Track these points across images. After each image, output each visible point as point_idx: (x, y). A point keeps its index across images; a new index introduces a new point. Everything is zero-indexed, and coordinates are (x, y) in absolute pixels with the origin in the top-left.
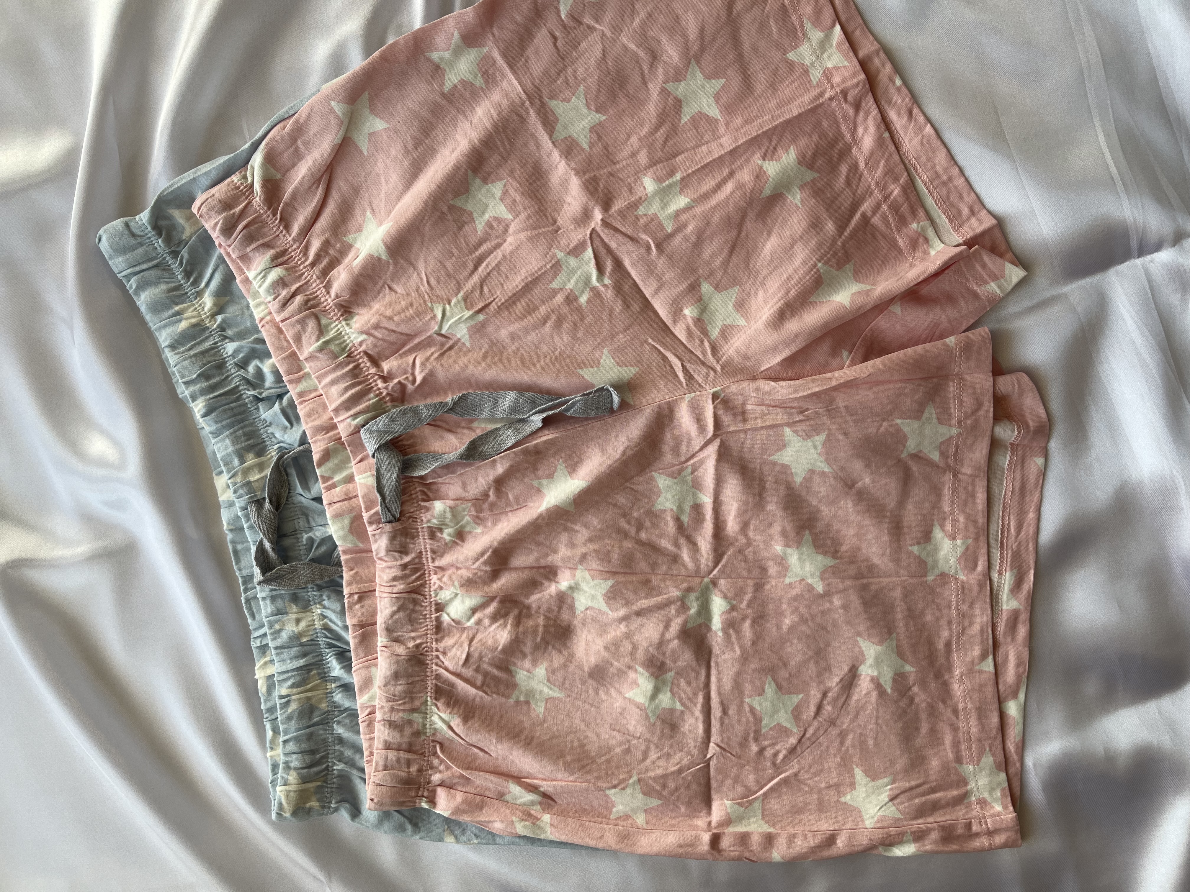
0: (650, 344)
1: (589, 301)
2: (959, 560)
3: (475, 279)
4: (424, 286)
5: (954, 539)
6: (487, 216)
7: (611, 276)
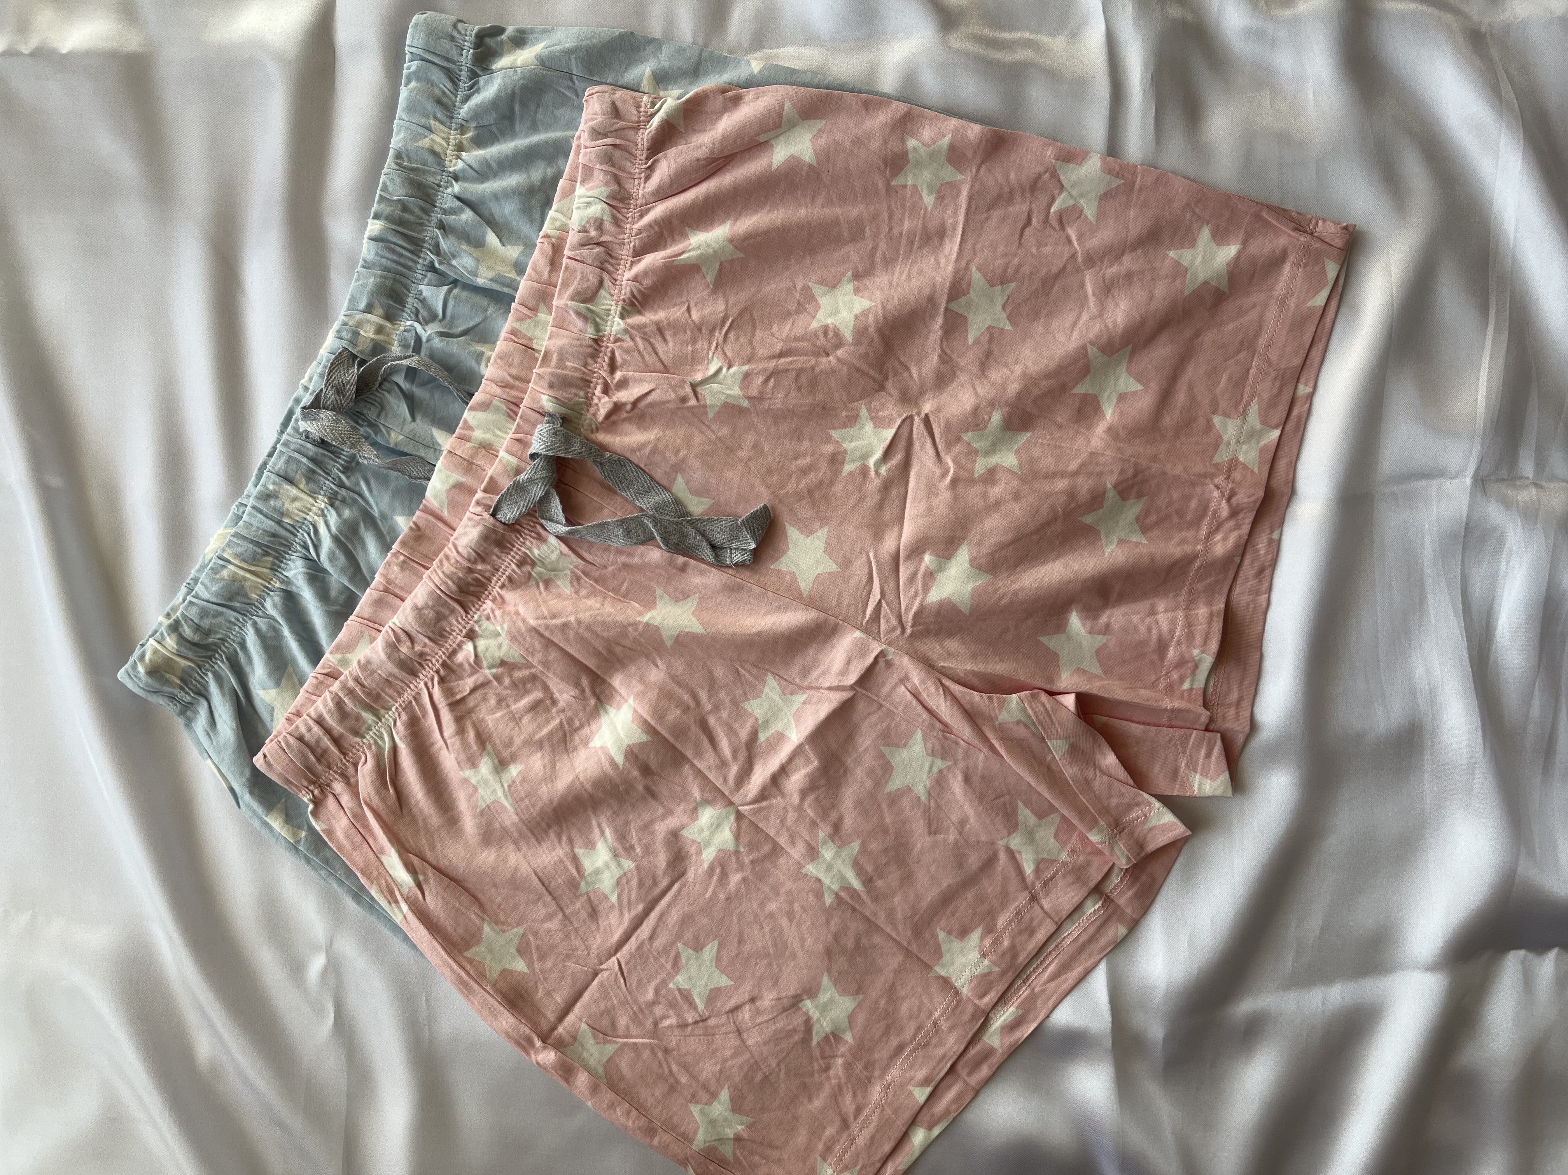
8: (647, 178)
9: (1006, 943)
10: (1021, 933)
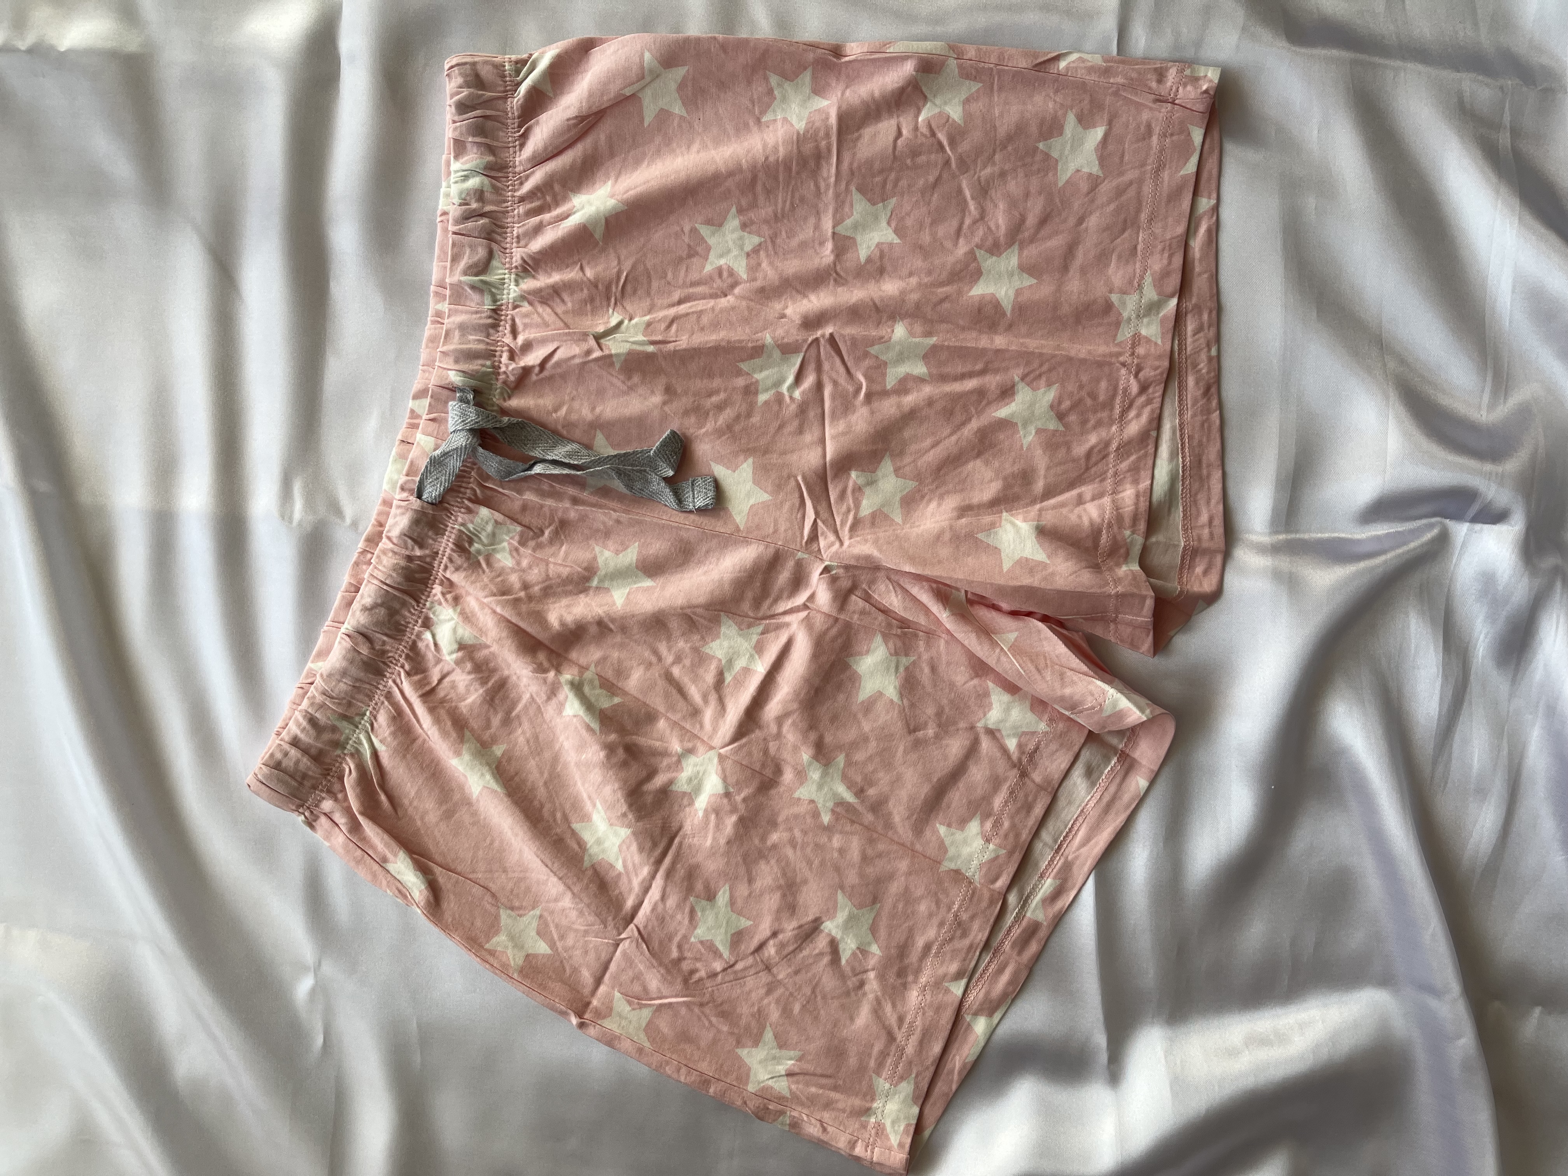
0: (797, 481)
1: (766, 403)
2: (981, 865)
3: (672, 311)
4: (617, 288)
5: (988, 841)
6: (722, 262)
7: (803, 393)
8: (522, 146)
9: (1006, 824)
10: (1018, 811)
